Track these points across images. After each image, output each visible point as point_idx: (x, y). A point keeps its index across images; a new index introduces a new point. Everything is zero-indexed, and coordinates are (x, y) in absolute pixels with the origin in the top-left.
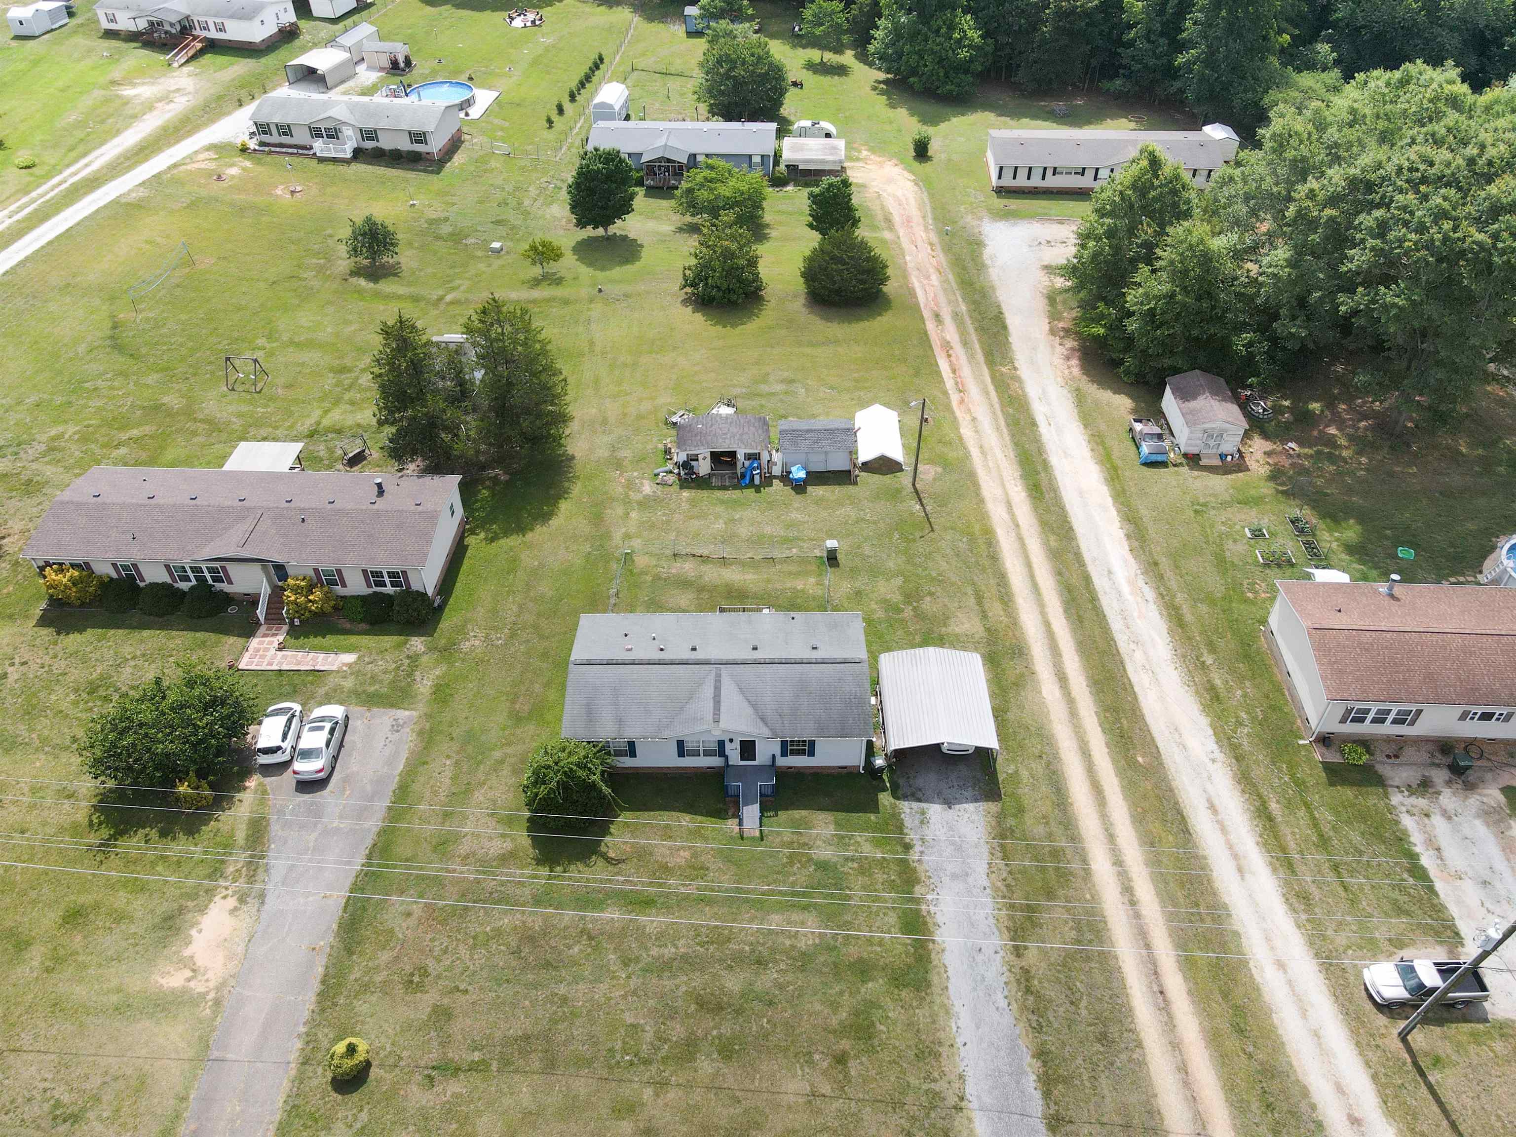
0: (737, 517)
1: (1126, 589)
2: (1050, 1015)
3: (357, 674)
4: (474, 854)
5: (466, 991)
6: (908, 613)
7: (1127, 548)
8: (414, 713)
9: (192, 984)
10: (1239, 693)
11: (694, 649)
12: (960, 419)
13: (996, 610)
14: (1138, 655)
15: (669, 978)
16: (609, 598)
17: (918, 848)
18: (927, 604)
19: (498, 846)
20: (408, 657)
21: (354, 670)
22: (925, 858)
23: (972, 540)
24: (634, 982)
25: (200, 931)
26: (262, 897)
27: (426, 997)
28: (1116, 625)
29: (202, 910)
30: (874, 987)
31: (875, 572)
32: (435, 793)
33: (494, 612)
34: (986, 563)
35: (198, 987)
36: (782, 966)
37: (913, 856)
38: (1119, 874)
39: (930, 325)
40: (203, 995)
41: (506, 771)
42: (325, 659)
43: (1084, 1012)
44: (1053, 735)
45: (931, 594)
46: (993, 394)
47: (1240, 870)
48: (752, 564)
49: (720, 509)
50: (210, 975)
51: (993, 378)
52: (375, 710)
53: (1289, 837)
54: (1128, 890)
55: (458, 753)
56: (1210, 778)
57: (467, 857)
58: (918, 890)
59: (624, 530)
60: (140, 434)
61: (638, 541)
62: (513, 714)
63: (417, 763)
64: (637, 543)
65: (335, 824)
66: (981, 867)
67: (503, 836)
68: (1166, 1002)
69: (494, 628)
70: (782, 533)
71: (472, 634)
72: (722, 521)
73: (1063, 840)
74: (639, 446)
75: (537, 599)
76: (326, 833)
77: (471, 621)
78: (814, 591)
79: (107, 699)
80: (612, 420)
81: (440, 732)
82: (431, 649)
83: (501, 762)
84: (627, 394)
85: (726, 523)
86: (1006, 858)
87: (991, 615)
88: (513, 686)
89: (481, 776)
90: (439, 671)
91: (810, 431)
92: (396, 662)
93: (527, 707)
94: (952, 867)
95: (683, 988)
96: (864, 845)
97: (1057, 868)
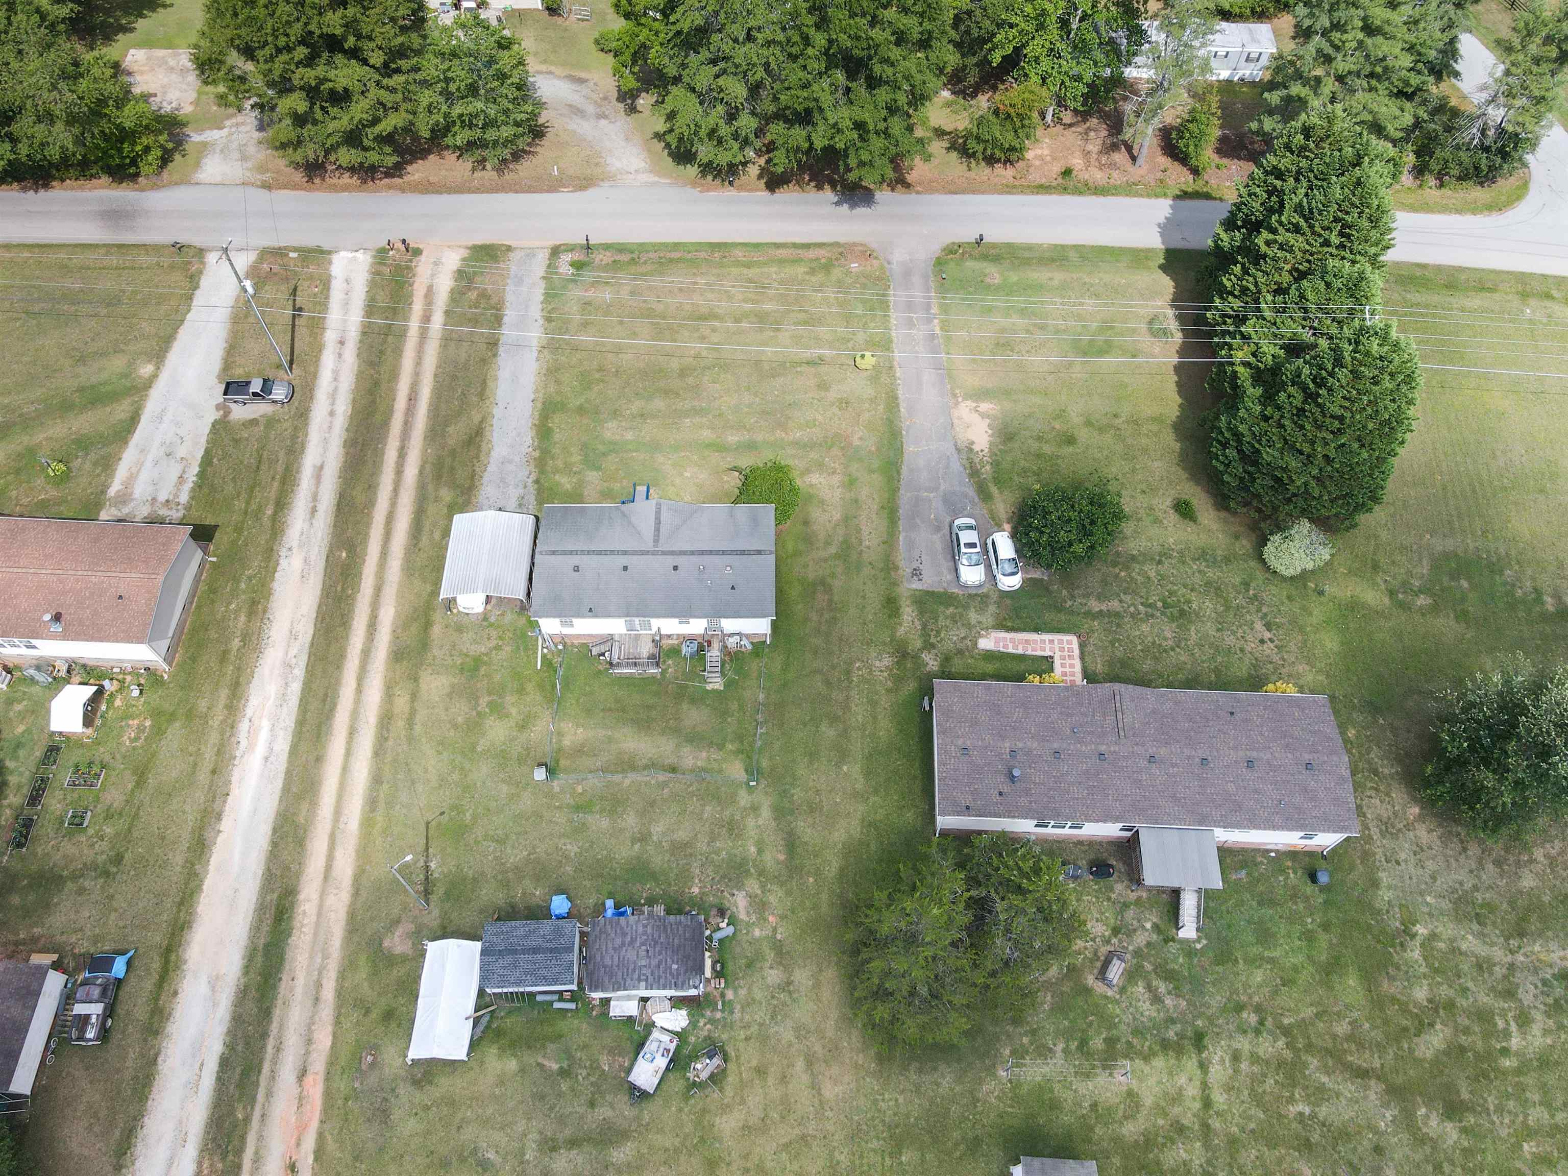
0: (637, 847)
3: (969, 627)
4: (828, 475)
5: (813, 398)
6: (484, 701)
7: (230, 798)
8: (907, 585)
9: (974, 405)
10: (232, 607)
11: (676, 568)
12: (321, 1077)
13: (401, 703)
14: (294, 651)
15: (695, 406)
17: (530, 480)
18: (461, 710)
19: (815, 479)
20: (933, 646)
21: (975, 630)
22: (526, 474)
23: (390, 804)
24: (715, 404)
25: (986, 432)
26: (958, 450)
27: (835, 396)
28: (296, 687)
29: (991, 444)
30: (576, 402)
31: (501, 756)
32: (869, 518)
33: (872, 703)
35: (970, 403)
36: (628, 412)
37: (533, 477)
38: (402, 466)
40: (965, 399)
41: (822, 536)
42: (1006, 646)
43: (460, 391)
45: (455, 726)
47: (321, 467)
48: (625, 764)
49: (658, 861)
50: (967, 409)
52: (941, 590)
53: (274, 490)
54: (402, 455)
55: (862, 551)
56: (302, 533)
57: (834, 473)
58: (537, 454)
59: (760, 822)
61: (743, 803)
62: (829, 590)
63: (890, 541)
64: (744, 799)
65: (932, 495)
66: (492, 468)
67: (811, 485)
68: (410, 395)
69: (868, 682)
70: (589, 818)
71: (885, 674)
72: (655, 838)
73: (430, 487)
74: (758, 995)
75: (834, 719)
76: (936, 489)
77: (889, 691)
78: (567, 727)
79: (1166, 606)
80: (800, 1064)
81: (882, 570)
82: (916, 657)
83: (828, 543)
84: (786, 1146)
85: (650, 834)
86: (473, 475)
87: (407, 697)
88: (834, 618)
89: (841, 531)
90: (901, 631)
91: (535, 950)
92: (942, 639)
93: (819, 596)
94: (511, 468)
95: (687, 402)
96: (565, 482)
97: (441, 468)
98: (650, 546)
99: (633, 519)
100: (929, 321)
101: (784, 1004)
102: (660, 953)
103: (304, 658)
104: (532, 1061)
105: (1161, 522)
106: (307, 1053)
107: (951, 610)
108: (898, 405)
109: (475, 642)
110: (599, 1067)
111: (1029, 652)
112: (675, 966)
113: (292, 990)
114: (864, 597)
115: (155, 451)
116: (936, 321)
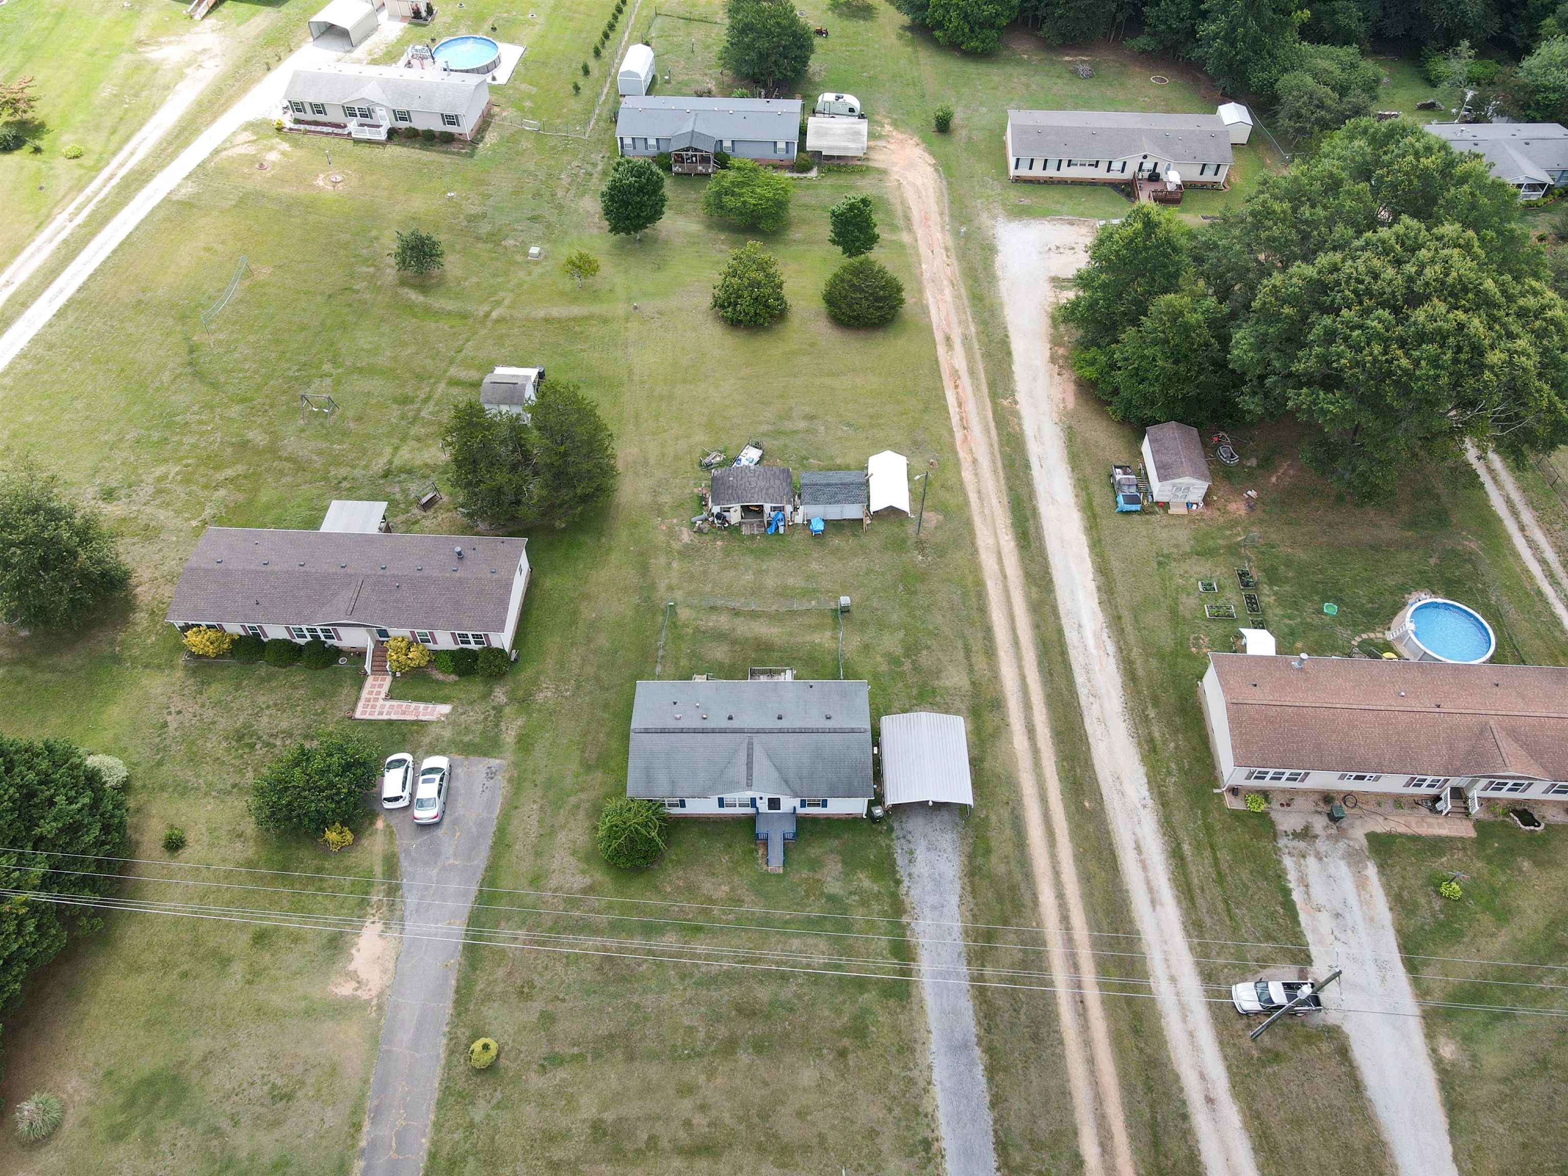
0: (764, 567)
1: (1091, 642)
2: (998, 1019)
3: (454, 724)
4: (562, 888)
5: (564, 1000)
6: (907, 666)
7: (1097, 601)
8: (504, 762)
9: (359, 993)
10: (1172, 745)
11: (730, 718)
12: (962, 461)
13: (980, 662)
14: (1095, 708)
15: (715, 990)
16: (657, 650)
17: (906, 883)
18: (924, 658)
19: (580, 881)
20: (494, 708)
21: (450, 721)
22: (912, 892)
24: (689, 993)
25: (359, 950)
26: (402, 922)
27: (535, 1004)
28: (1080, 678)
29: (359, 934)
30: (868, 998)
31: (882, 625)
32: (527, 834)
33: (561, 664)
34: (975, 615)
35: (363, 995)
36: (800, 981)
37: (903, 889)
38: (1060, 905)
39: (941, 350)
40: (368, 1002)
41: (581, 815)
42: (426, 709)
43: (1023, 1017)
44: (1019, 783)
45: (928, 648)
46: (994, 432)
47: (1153, 904)
48: (777, 618)
49: (749, 559)
50: (371, 985)
51: (995, 412)
52: (471, 758)
53: (1194, 874)
54: (1065, 919)
55: (542, 798)
56: (1139, 822)
57: (556, 890)
58: (905, 920)
59: (667, 581)
60: (234, 474)
61: (681, 593)
62: (584, 762)
63: (510, 808)
64: (679, 595)
65: (451, 861)
66: (954, 900)
67: (583, 872)
68: (1085, 1009)
69: (562, 680)
70: (802, 584)
71: (544, 686)
72: (751, 572)
73: (1019, 877)
74: (677, 491)
75: (597, 651)
76: (445, 868)
77: (544, 673)
78: (829, 645)
79: (252, 746)
80: (652, 461)
81: (526, 779)
82: (512, 700)
83: (577, 807)
84: (665, 431)
85: (754, 574)
86: (974, 892)
87: (976, 669)
88: (582, 736)
89: (561, 819)
90: (520, 722)
91: (828, 485)
92: (484, 713)
93: (594, 756)
94: (931, 900)
95: (726, 998)
96: (865, 881)
97: (1013, 901)
98: (757, 738)
99: (776, 775)
101: (659, 487)
102: (742, 485)
103: (1082, 703)
104: (827, 463)
105: (208, 829)
106: (975, 470)
107: (467, 740)
108: (457, 991)
110: (783, 461)
112: (731, 479)
113: (999, 498)
114: (550, 754)
115: (1356, 919)
116: (363, 1144)
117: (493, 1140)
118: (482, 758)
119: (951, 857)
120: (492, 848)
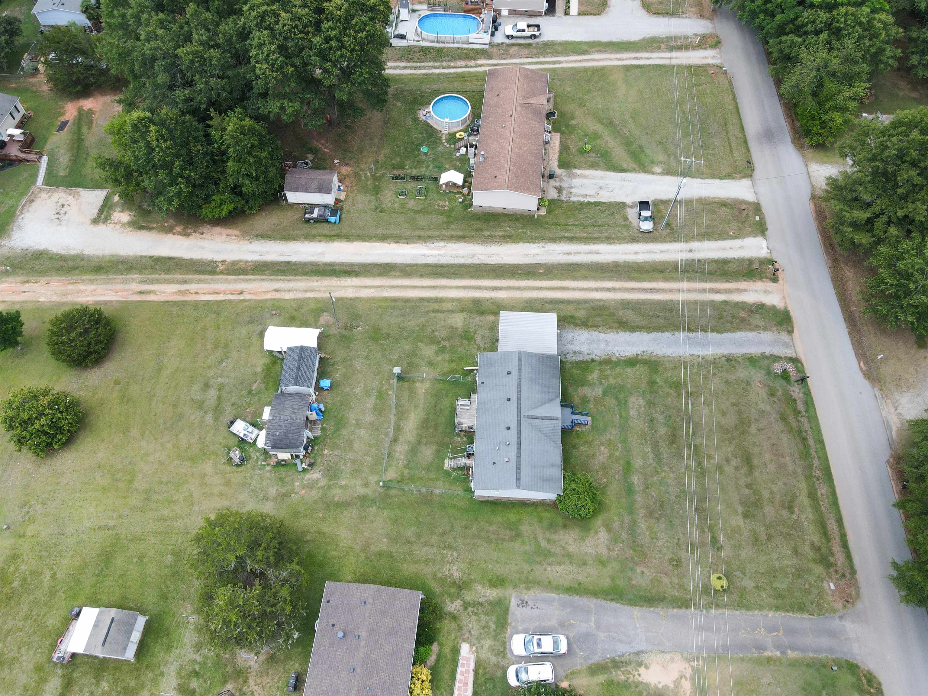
0: (354, 422)
1: (436, 252)
2: (662, 324)
3: (479, 639)
4: (607, 546)
5: (679, 539)
6: (447, 344)
7: (406, 245)
8: (514, 595)
9: (688, 676)
10: (508, 228)
11: (509, 428)
12: (273, 297)
13: (449, 306)
14: (481, 257)
15: (663, 455)
16: (421, 494)
17: (594, 357)
18: (441, 333)
19: (603, 535)
20: (466, 609)
21: (476, 642)
22: (599, 354)
23: (394, 308)
24: (666, 469)
25: (659, 682)
26: (638, 653)
27: (683, 557)
28: (462, 261)
29: (647, 685)
30: (659, 380)
31: (414, 354)
32: (570, 572)
33: (427, 562)
34: (410, 305)
35: (689, 672)
36: (653, 412)
37: (597, 358)
38: (601, 291)
39: (153, 298)
40: (693, 668)
41: (554, 537)
42: (463, 665)
43: (661, 314)
45: (433, 332)
46: (249, 277)
47: (598, 253)
48: (401, 415)
49: (345, 433)
50: (682, 668)
51: (226, 274)
52: (509, 621)
53: (582, 235)
54: (609, 290)
55: (543, 565)
56: (553, 251)
57: (609, 549)
58: (614, 359)
59: (358, 488)
61: (371, 478)
62: (513, 539)
63: (550, 586)
64: (373, 479)
65: (592, 624)
66: (602, 335)
67: (596, 532)
68: (654, 289)
69: (442, 560)
70: (373, 398)
71: (447, 573)
72: (357, 431)
73: (587, 305)
74: (265, 483)
75: (418, 536)
76: (598, 628)
77: (435, 575)
78: (427, 385)
81: (527, 578)
82: (458, 596)
83: (549, 541)
84: (191, 496)
85: (360, 429)
86: (597, 326)
87: (451, 308)
88: (491, 542)
89: (558, 550)
90: (479, 587)
91: (299, 369)
92: (470, 616)
93: (508, 532)
94: (603, 346)
95: (667, 449)
96: (593, 376)
97: (600, 309)
98: (524, 413)
100: (777, 647)
101: (257, 497)
102: (285, 426)
103: (478, 262)
104: (258, 378)
106: (284, 291)
107: (493, 626)
108: (680, 607)
109: (483, 337)
110: (249, 407)
111: (457, 684)
112: (278, 434)
113: (313, 281)
114: (506, 563)
115: (602, 183)
116: (778, 654)
117: (762, 574)
118: (510, 612)
119: (577, 334)
120: (581, 596)
